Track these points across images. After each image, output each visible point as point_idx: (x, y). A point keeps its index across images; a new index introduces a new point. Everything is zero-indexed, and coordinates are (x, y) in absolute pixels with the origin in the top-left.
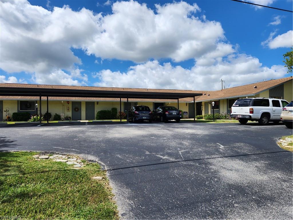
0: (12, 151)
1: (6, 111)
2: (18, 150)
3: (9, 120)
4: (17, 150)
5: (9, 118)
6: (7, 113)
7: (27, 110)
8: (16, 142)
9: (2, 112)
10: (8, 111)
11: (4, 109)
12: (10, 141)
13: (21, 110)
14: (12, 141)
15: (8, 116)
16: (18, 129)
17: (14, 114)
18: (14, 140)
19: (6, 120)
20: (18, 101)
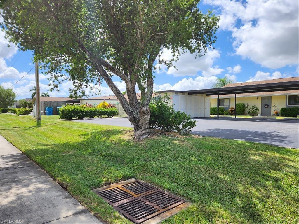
0: (288, 147)
1: (275, 106)
2: (294, 147)
3: (277, 115)
4: (292, 146)
5: (277, 113)
6: (275, 108)
7: (296, 105)
8: (289, 138)
9: (271, 107)
10: (277, 106)
11: (273, 105)
12: (283, 136)
13: (289, 105)
14: (286, 137)
15: (276, 111)
16: (288, 125)
17: (282, 109)
18: (288, 136)
19: (275, 115)
20: (286, 96)
